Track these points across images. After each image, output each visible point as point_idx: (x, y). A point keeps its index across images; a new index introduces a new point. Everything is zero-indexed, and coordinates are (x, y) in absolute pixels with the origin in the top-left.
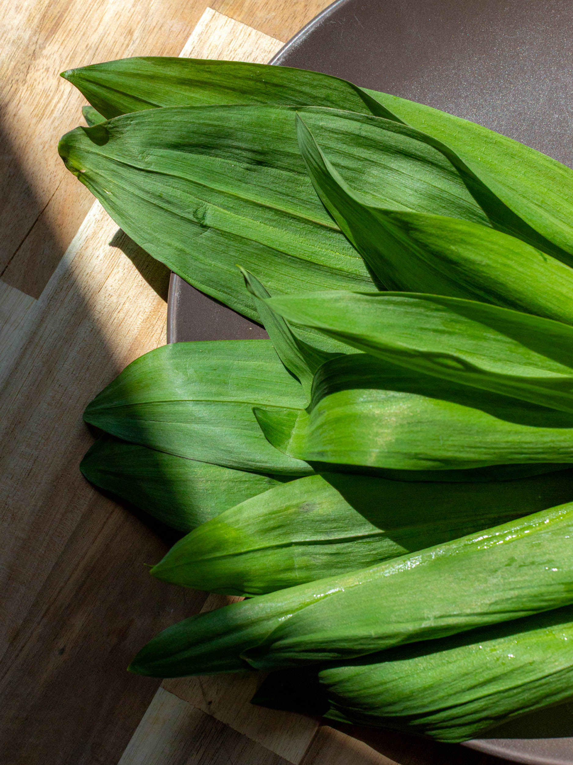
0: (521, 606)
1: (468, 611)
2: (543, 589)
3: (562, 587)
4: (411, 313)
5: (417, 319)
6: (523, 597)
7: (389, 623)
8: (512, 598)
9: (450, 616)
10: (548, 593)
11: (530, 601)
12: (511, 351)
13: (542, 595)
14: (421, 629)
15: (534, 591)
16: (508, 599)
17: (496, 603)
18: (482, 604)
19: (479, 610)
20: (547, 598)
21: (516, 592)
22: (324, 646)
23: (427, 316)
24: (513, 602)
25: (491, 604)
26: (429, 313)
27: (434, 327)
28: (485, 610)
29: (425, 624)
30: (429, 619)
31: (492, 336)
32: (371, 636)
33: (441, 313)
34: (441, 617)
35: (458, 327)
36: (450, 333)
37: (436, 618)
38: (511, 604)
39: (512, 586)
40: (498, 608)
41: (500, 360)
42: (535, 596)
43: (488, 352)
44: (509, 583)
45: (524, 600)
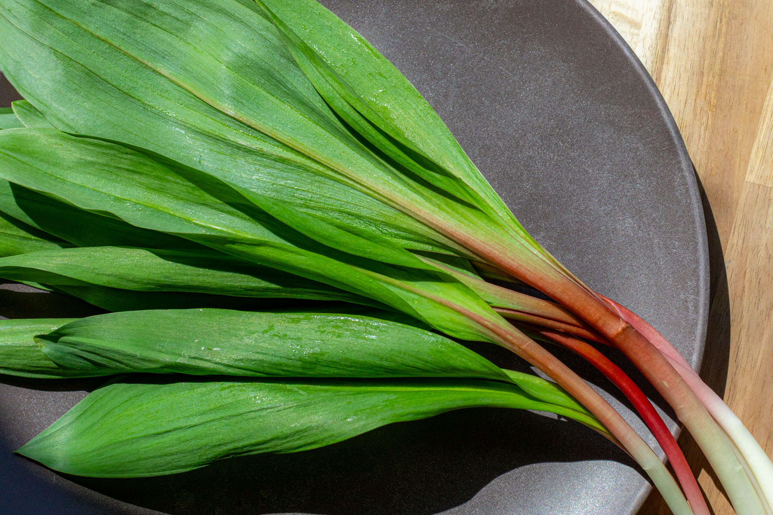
0: (262, 369)
1: (218, 360)
2: (283, 361)
3: (299, 363)
4: (107, 154)
5: (112, 159)
6: (265, 362)
7: (153, 350)
8: (255, 360)
9: (202, 359)
10: (287, 365)
11: (270, 367)
12: (189, 193)
13: (281, 365)
14: (175, 363)
15: (275, 360)
16: (252, 360)
17: (241, 360)
18: (230, 358)
19: (225, 362)
20: (285, 368)
21: (260, 357)
22: (100, 352)
23: (120, 157)
24: (255, 364)
25: (236, 360)
26: (120, 155)
27: (126, 167)
28: (231, 363)
29: (180, 360)
30: (184, 356)
31: (172, 179)
32: (137, 355)
33: (130, 156)
34: (195, 358)
35: (145, 169)
36: (140, 173)
37: (190, 358)
38: (254, 365)
39: (259, 350)
40: (242, 364)
41: (182, 199)
42: (275, 364)
43: (171, 191)
44: (259, 347)
45: (265, 365)
